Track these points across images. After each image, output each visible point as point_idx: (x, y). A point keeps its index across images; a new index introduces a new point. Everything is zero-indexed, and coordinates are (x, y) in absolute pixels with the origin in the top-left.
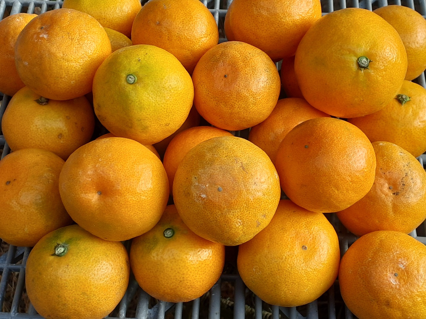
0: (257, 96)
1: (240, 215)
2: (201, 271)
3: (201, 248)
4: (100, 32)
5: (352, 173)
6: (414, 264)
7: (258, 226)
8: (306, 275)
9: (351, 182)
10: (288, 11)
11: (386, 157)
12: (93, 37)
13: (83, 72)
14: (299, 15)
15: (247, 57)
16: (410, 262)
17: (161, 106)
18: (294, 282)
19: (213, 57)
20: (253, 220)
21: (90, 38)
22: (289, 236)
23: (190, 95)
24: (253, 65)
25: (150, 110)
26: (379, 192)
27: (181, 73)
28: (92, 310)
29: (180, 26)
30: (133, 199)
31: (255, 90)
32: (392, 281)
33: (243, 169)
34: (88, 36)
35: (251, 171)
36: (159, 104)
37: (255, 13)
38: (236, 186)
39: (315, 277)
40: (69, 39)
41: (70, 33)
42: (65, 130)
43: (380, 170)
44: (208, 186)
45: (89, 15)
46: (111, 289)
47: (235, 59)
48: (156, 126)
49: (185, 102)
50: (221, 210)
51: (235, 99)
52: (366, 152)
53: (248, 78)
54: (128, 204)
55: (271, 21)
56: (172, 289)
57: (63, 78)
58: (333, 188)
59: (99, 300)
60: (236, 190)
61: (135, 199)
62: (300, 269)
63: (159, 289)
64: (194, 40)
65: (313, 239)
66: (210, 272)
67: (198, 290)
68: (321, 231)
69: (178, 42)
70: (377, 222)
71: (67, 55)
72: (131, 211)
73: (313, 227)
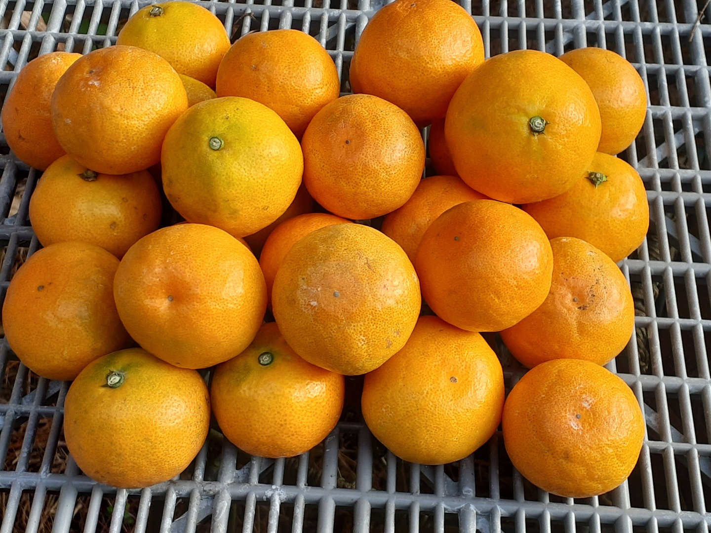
0: (391, 170)
1: (364, 330)
2: (311, 412)
3: (311, 379)
4: (172, 79)
5: (519, 275)
6: (604, 402)
7: (389, 347)
8: (456, 417)
9: (517, 287)
10: (436, 54)
11: (569, 257)
12: (162, 85)
13: (149, 134)
14: (452, 59)
15: (377, 116)
16: (598, 399)
17: (257, 182)
18: (439, 426)
19: (330, 116)
20: (381, 337)
21: (158, 86)
22: (432, 363)
23: (297, 167)
24: (386, 127)
25: (242, 187)
26: (559, 306)
27: (286, 137)
28: (157, 464)
29: (285, 72)
30: (217, 306)
31: (388, 161)
32: (572, 425)
33: (369, 267)
34: (156, 84)
35: (379, 270)
36: (254, 179)
37: (391, 55)
38: (358, 290)
39: (468, 420)
40: (130, 87)
41: (131, 79)
42: (120, 217)
43: (560, 275)
44: (321, 290)
45: (157, 55)
46: (184, 435)
47: (361, 118)
48: (249, 210)
49: (291, 177)
50: (338, 324)
51: (360, 174)
52: (539, 247)
53: (379, 145)
54: (209, 315)
55: (412, 67)
56: (269, 436)
57: (120, 142)
58: (492, 295)
59: (168, 450)
60: (359, 296)
61: (219, 308)
62: (448, 408)
63: (252, 437)
64: (304, 92)
65: (465, 368)
66: (323, 414)
67: (306, 440)
68: (478, 357)
69: (282, 95)
70: (557, 347)
71: (126, 110)
72: (213, 325)
73: (467, 352)
